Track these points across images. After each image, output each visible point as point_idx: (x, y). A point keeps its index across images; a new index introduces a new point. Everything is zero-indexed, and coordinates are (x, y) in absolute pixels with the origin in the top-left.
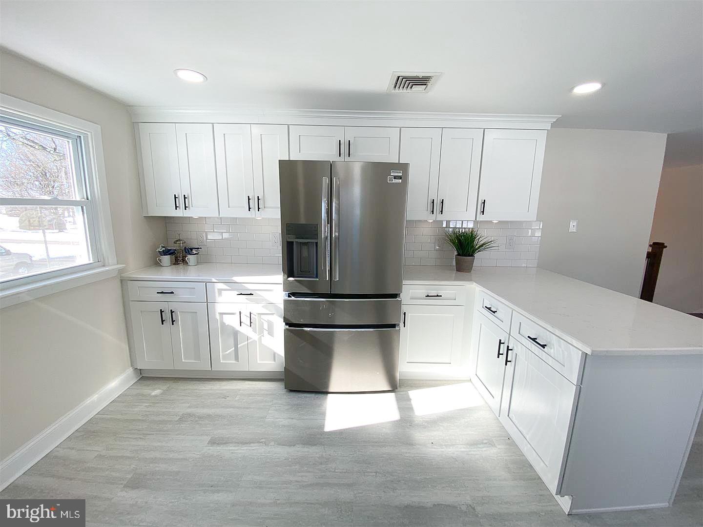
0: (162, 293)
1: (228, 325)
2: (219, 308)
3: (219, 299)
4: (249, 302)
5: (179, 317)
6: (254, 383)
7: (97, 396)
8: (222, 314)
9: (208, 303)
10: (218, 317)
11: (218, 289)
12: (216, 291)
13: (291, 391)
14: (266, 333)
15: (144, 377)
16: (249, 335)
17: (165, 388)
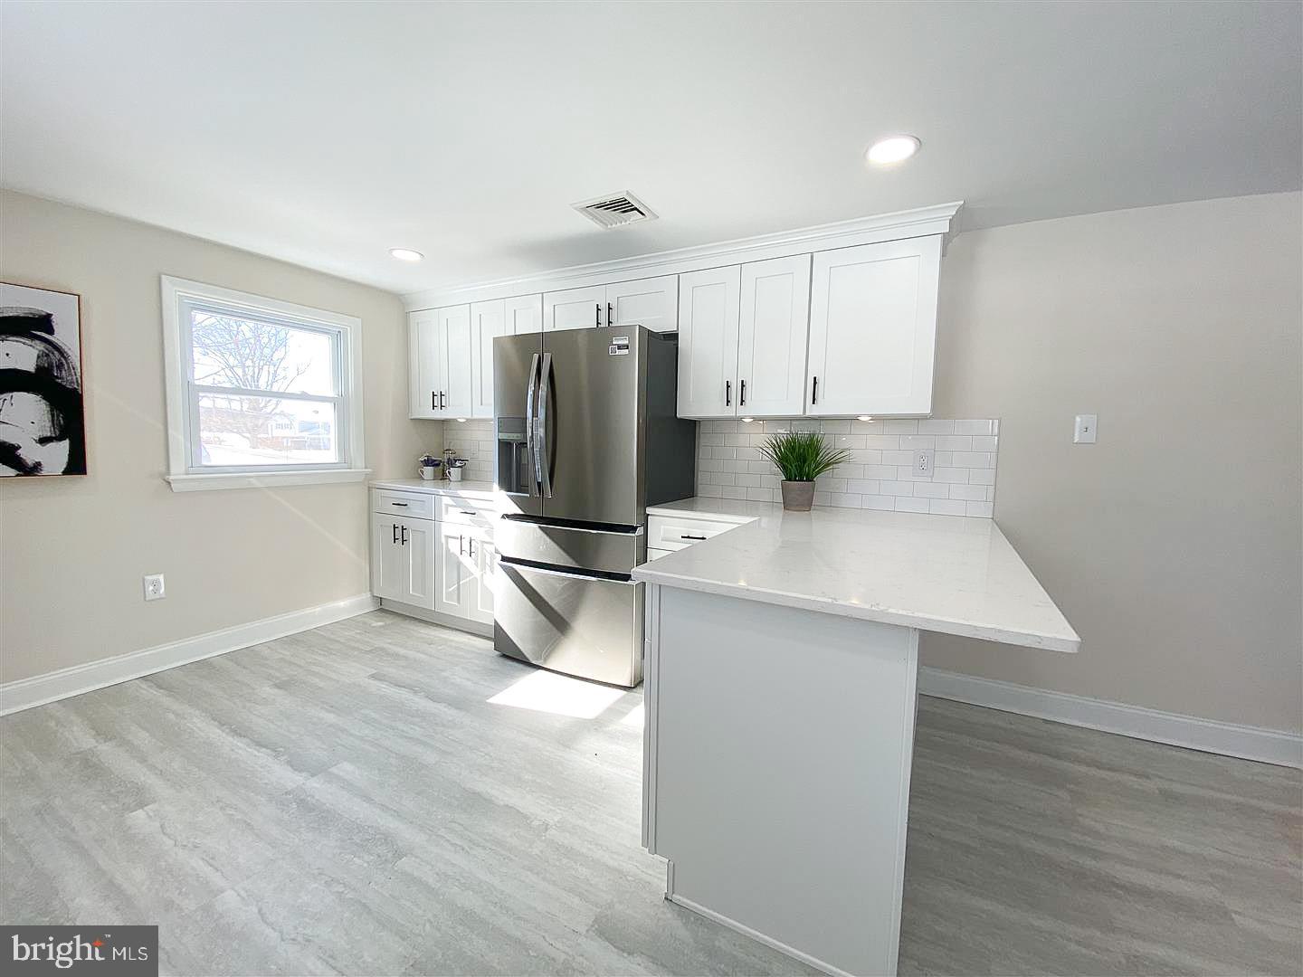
0: (399, 504)
1: (453, 553)
2: (446, 529)
3: (445, 517)
4: (472, 524)
5: (410, 536)
6: (475, 638)
7: (319, 609)
8: (447, 537)
9: (436, 520)
10: (443, 540)
11: (446, 505)
12: (443, 506)
13: (505, 656)
14: (488, 568)
15: (382, 607)
16: (472, 571)
17: (389, 622)
